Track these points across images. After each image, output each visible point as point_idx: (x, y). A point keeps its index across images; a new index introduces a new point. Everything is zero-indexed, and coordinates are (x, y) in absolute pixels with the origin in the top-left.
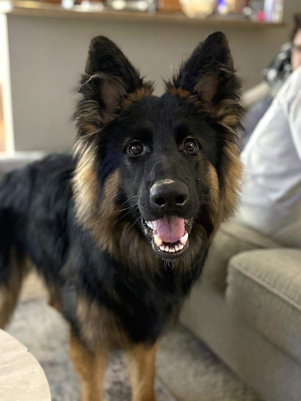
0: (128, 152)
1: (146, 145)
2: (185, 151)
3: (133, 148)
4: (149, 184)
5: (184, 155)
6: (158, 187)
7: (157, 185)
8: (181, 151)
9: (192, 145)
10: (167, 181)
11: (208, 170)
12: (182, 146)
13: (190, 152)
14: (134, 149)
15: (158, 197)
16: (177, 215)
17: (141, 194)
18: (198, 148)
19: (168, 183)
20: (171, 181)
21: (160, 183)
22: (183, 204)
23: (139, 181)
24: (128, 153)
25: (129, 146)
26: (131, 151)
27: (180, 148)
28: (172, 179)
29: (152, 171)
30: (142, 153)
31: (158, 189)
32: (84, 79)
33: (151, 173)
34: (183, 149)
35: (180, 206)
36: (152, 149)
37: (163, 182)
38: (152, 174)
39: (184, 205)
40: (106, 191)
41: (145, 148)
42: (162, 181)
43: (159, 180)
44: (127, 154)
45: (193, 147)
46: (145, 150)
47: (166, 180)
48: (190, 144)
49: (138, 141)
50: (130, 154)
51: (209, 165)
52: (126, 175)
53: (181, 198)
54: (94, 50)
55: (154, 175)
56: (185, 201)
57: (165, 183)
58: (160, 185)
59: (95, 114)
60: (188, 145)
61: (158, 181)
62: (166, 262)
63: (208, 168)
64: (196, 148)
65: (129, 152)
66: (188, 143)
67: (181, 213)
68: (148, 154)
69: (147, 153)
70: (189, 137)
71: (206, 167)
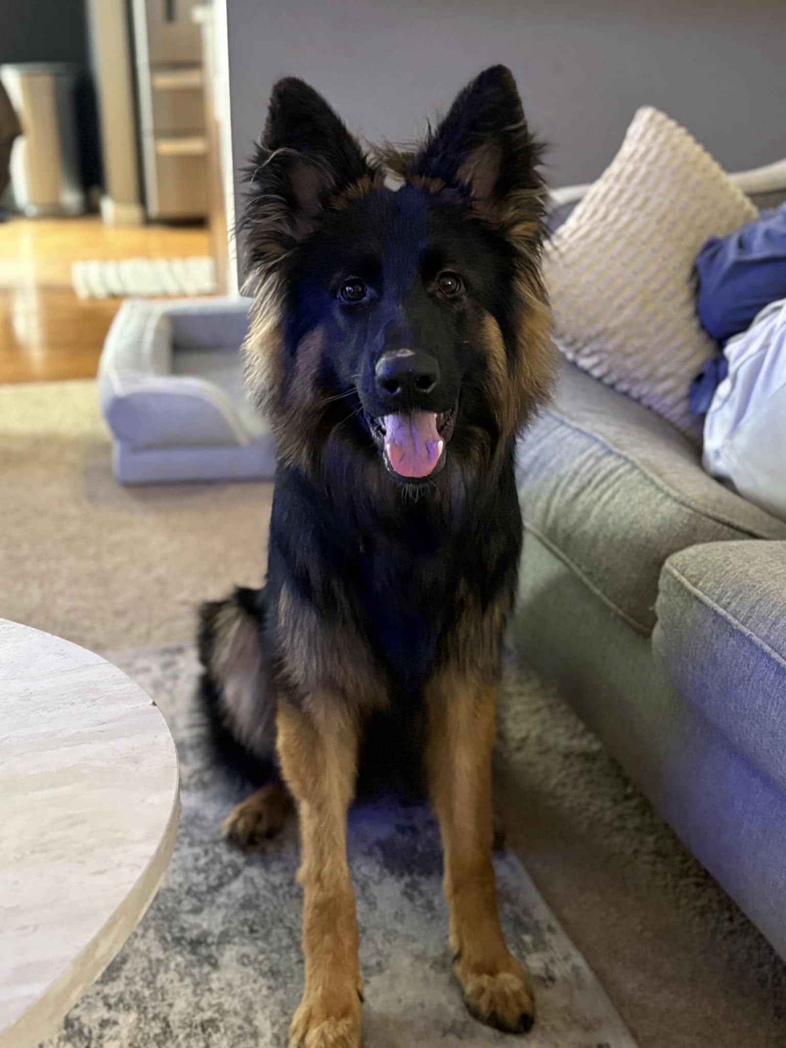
0: (339, 295)
1: (371, 287)
2: (439, 295)
3: (347, 288)
4: (374, 357)
5: (437, 302)
6: (387, 362)
7: (387, 359)
8: (431, 296)
9: (450, 283)
10: (402, 353)
11: (483, 326)
12: (433, 287)
13: (448, 296)
14: (350, 291)
15: (387, 379)
16: (420, 407)
17: (362, 371)
18: (463, 288)
19: (405, 355)
20: (409, 353)
21: (391, 355)
22: (429, 390)
23: (359, 348)
24: (340, 299)
25: (341, 287)
26: (344, 293)
27: (430, 290)
28: (411, 348)
29: (380, 333)
30: (364, 298)
31: (388, 365)
32: (262, 156)
33: (378, 337)
34: (436, 291)
35: (425, 394)
36: (380, 292)
37: (395, 354)
38: (379, 339)
39: (432, 393)
40: (300, 361)
41: (370, 292)
42: (394, 352)
43: (391, 349)
44: (338, 301)
45: (453, 287)
46: (369, 293)
47: (402, 350)
48: (447, 282)
49: (357, 277)
50: (342, 299)
51: (483, 316)
52: (335, 337)
53: (425, 380)
54: (278, 106)
55: (383, 342)
56: (433, 385)
57: (399, 355)
58: (390, 359)
59: (278, 221)
60: (444, 282)
61: (388, 353)
62: (405, 490)
63: (483, 322)
64: (460, 287)
65: (341, 297)
66: (445, 280)
67: (427, 405)
68: (374, 302)
69: (372, 300)
70: (448, 270)
71: (479, 320)
